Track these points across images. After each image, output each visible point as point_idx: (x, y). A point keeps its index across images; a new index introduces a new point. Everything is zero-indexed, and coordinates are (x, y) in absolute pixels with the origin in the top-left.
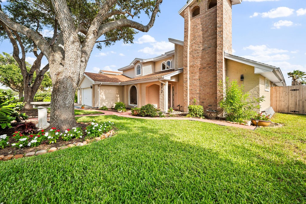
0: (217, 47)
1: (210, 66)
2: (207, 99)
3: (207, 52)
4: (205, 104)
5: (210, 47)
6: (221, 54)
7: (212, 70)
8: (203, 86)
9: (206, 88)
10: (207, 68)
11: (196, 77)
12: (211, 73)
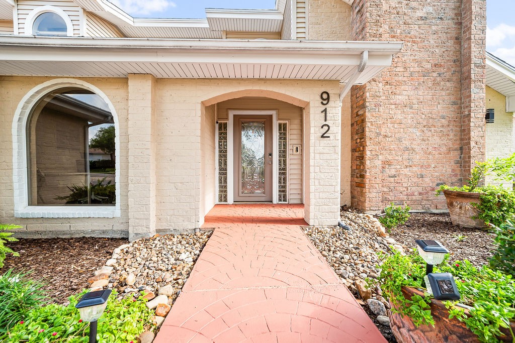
0: (473, 22)
1: (442, 70)
2: (433, 166)
3: (434, 28)
4: (427, 180)
5: (441, 18)
6: (480, 42)
7: (448, 84)
8: (420, 126)
9: (430, 133)
10: (435, 74)
11: (400, 97)
12: (444, 93)
